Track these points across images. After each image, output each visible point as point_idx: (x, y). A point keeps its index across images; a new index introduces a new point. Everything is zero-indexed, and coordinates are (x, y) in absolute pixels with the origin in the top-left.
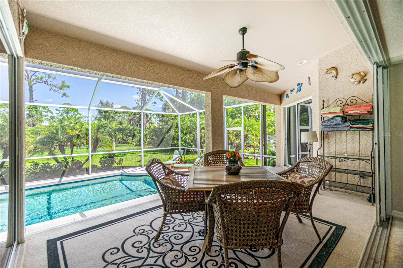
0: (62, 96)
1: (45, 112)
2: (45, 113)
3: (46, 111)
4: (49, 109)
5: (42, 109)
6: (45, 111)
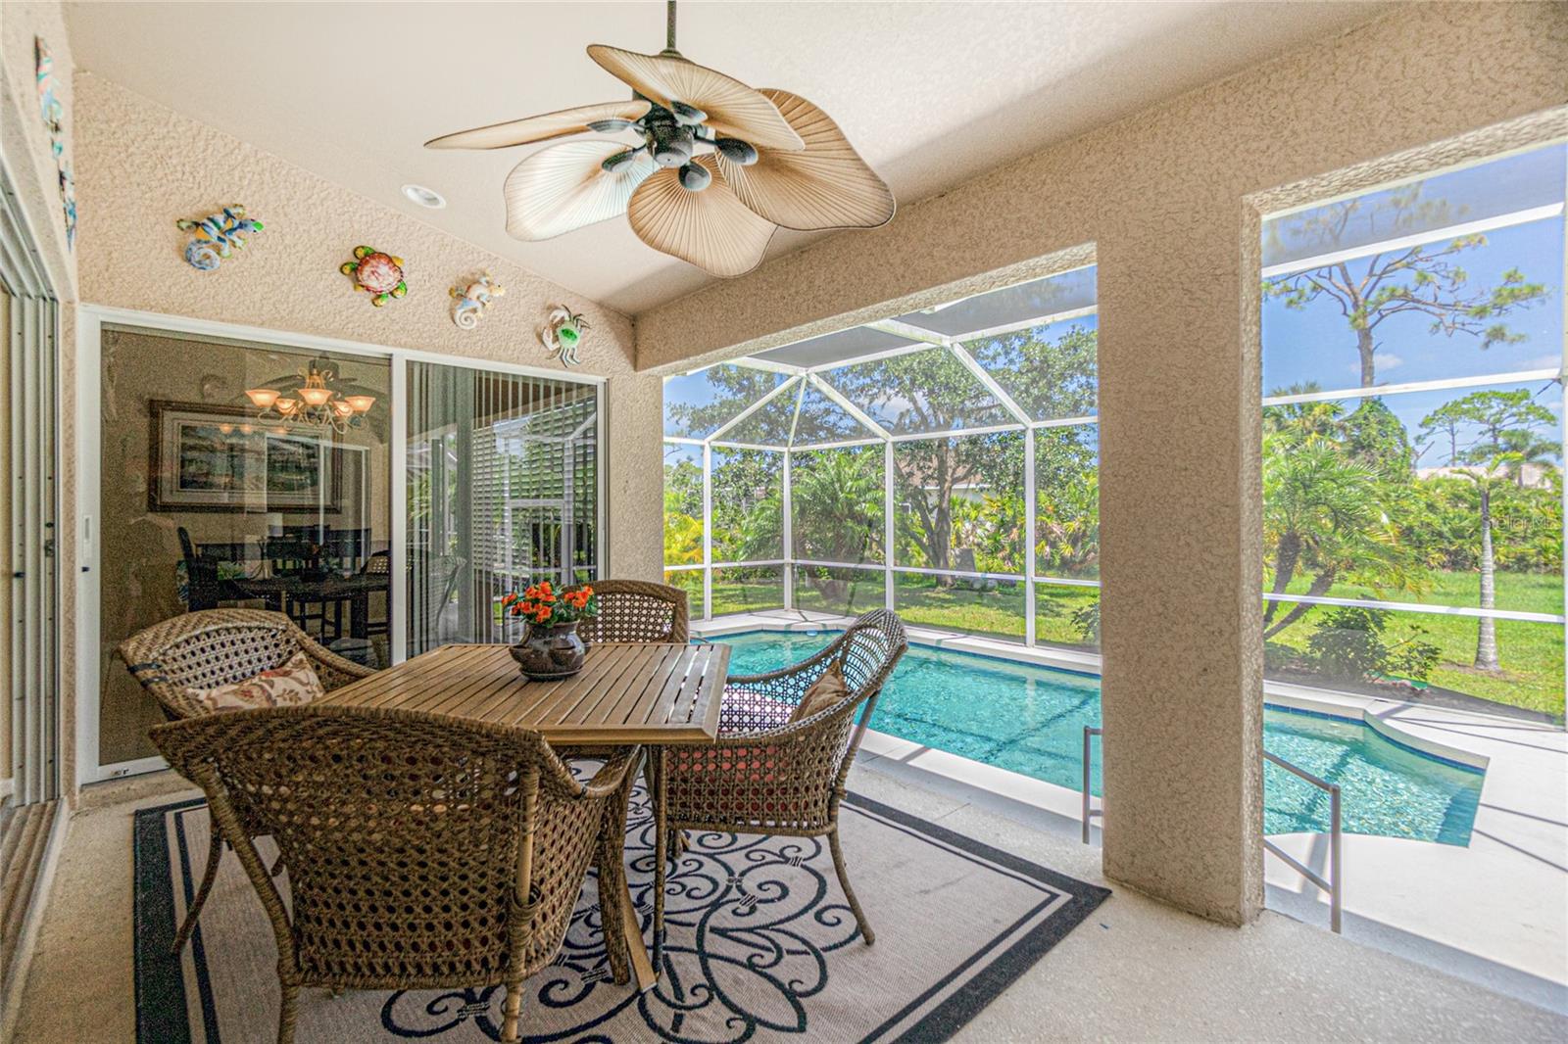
0: (1487, 345)
1: (1514, 419)
2: (1517, 421)
3: (1520, 414)
4: (1533, 403)
5: (1502, 407)
6: (1513, 415)
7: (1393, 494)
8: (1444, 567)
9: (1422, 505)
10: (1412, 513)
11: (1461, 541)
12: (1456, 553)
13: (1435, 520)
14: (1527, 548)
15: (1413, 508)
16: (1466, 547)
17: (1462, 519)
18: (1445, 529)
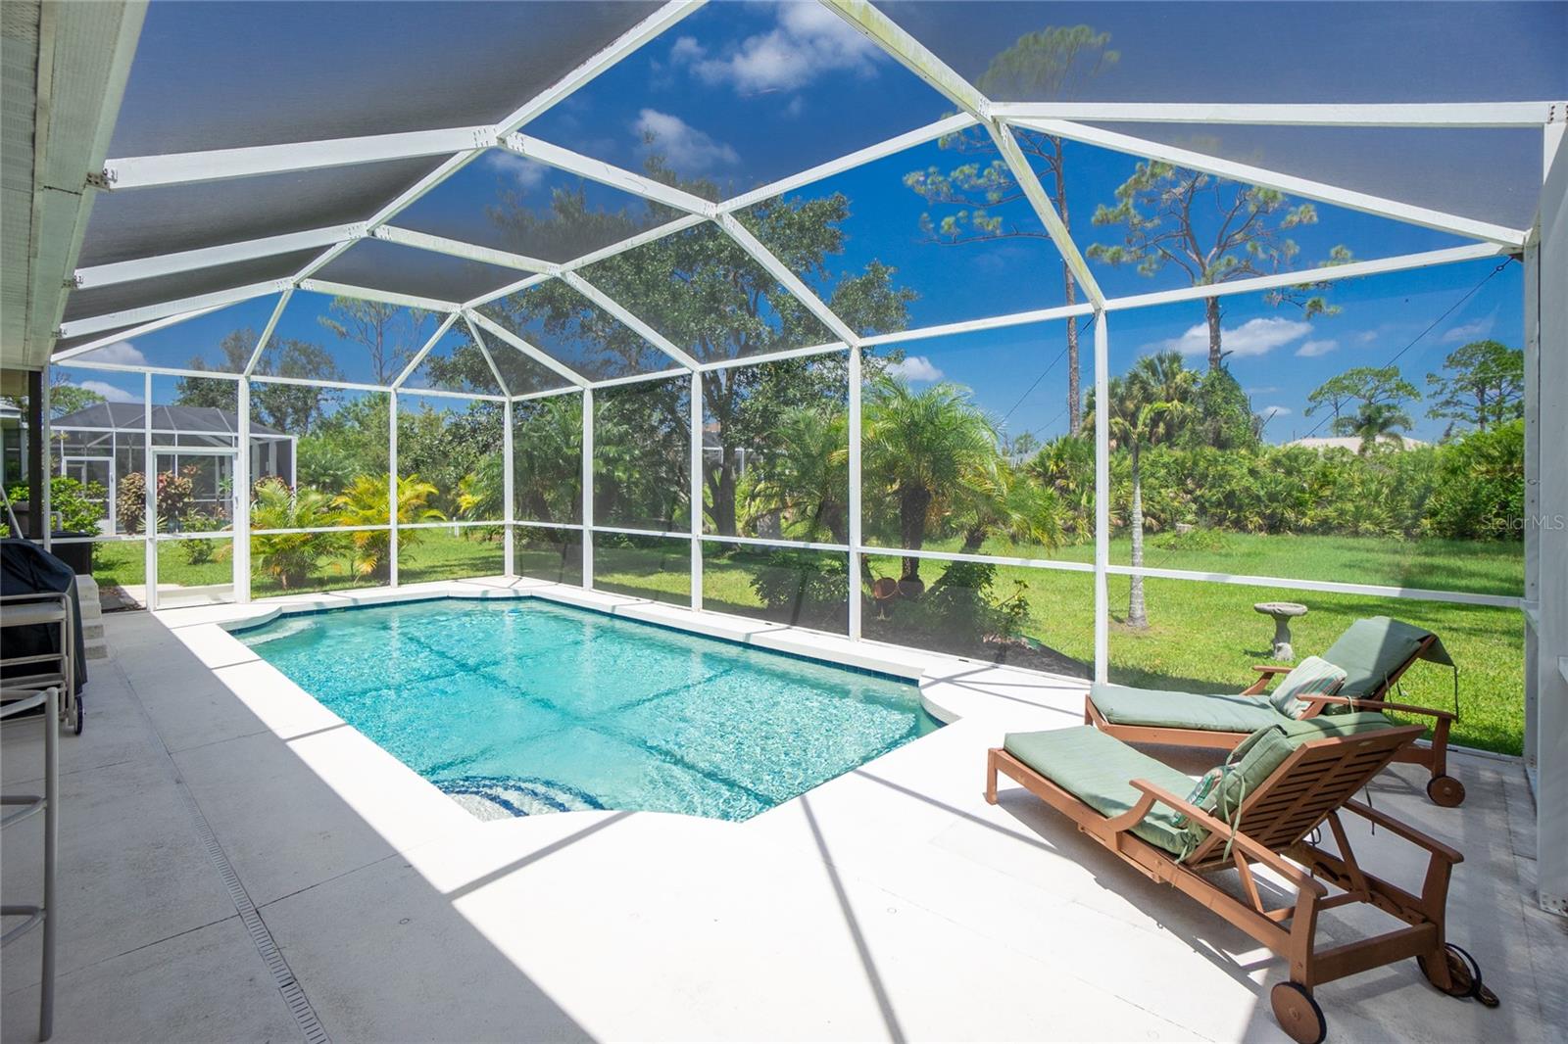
1: (1386, 395)
3: (1391, 390)
4: (1401, 380)
5: (1376, 383)
6: (1385, 391)
7: (1221, 459)
8: (1261, 530)
9: (1245, 470)
10: (1235, 477)
11: (1275, 505)
12: (1272, 516)
13: (1256, 487)
14: (1330, 512)
15: (1237, 473)
16: (1279, 511)
17: (1278, 483)
18: (1262, 493)
